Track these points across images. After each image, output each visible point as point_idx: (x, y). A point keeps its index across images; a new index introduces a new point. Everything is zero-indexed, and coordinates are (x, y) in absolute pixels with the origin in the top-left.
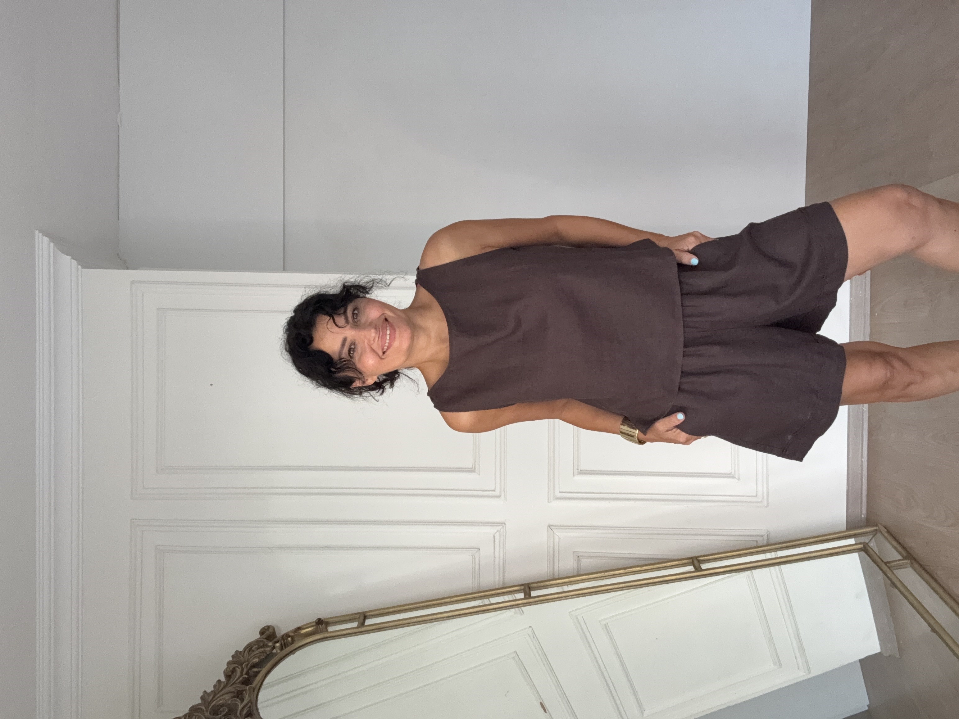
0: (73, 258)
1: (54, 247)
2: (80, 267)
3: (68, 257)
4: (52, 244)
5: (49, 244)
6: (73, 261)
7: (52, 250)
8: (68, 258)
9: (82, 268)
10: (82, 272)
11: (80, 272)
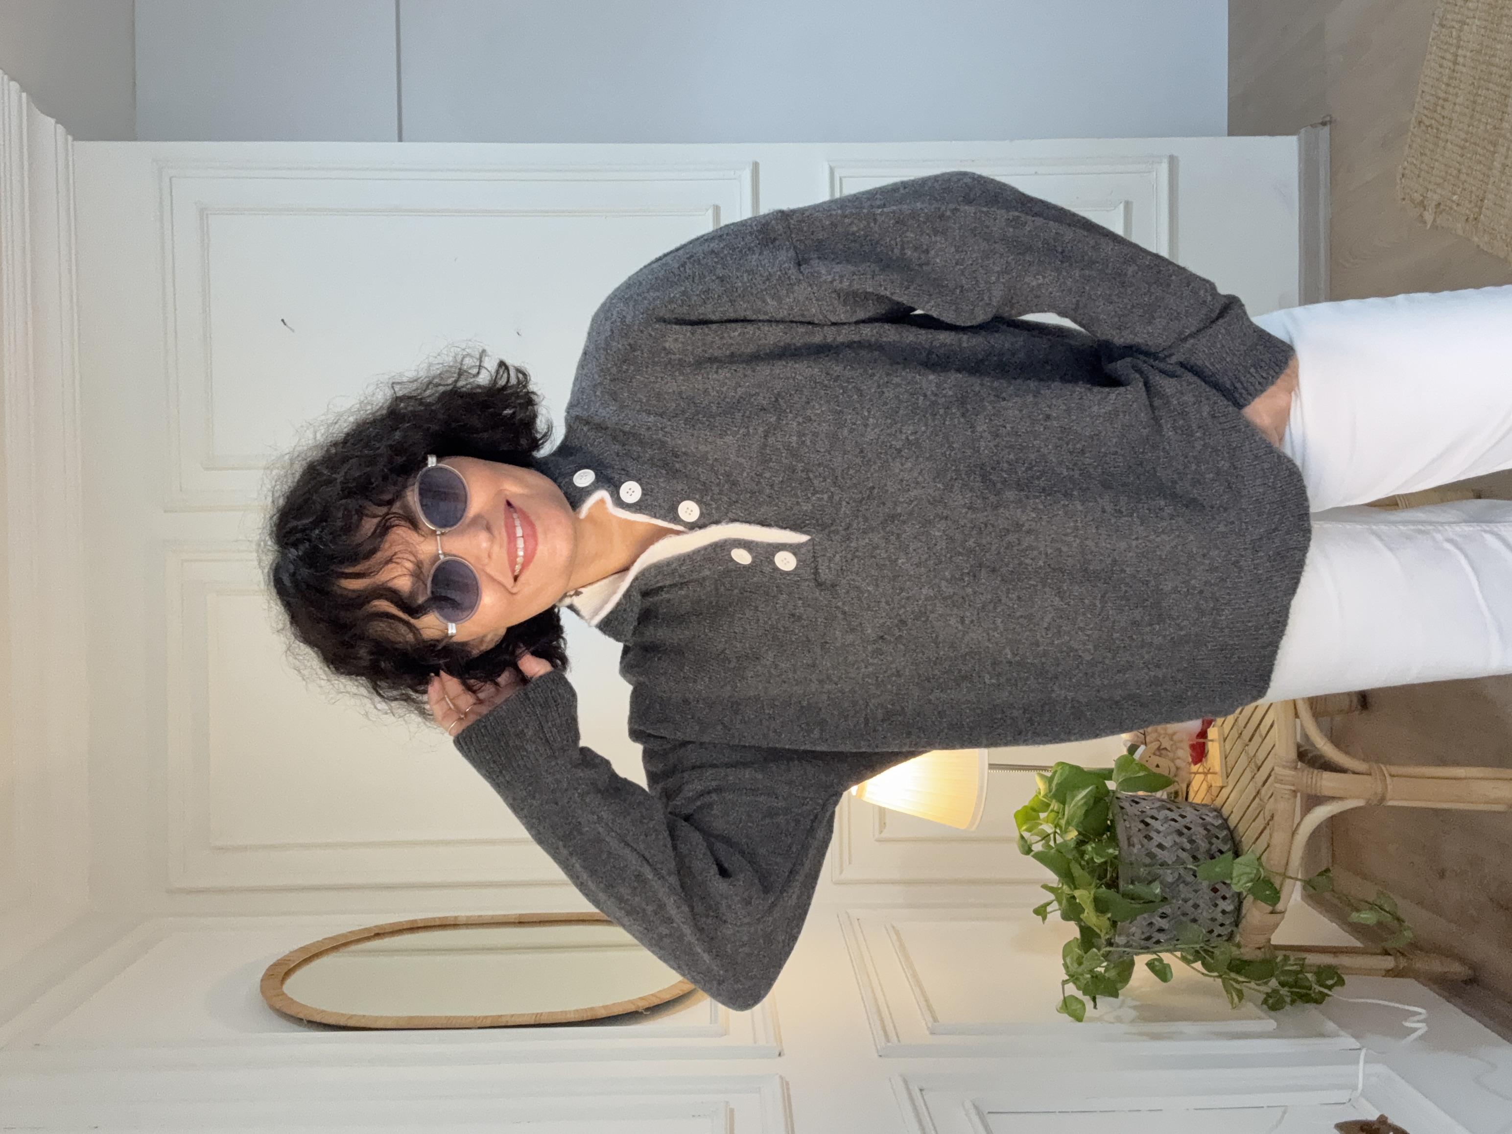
0: (57, 122)
1: (27, 99)
2: (70, 138)
3: (49, 118)
4: (24, 95)
5: (20, 96)
6: (59, 126)
7: (25, 106)
8: (53, 121)
9: (76, 139)
10: (73, 145)
11: (70, 147)
